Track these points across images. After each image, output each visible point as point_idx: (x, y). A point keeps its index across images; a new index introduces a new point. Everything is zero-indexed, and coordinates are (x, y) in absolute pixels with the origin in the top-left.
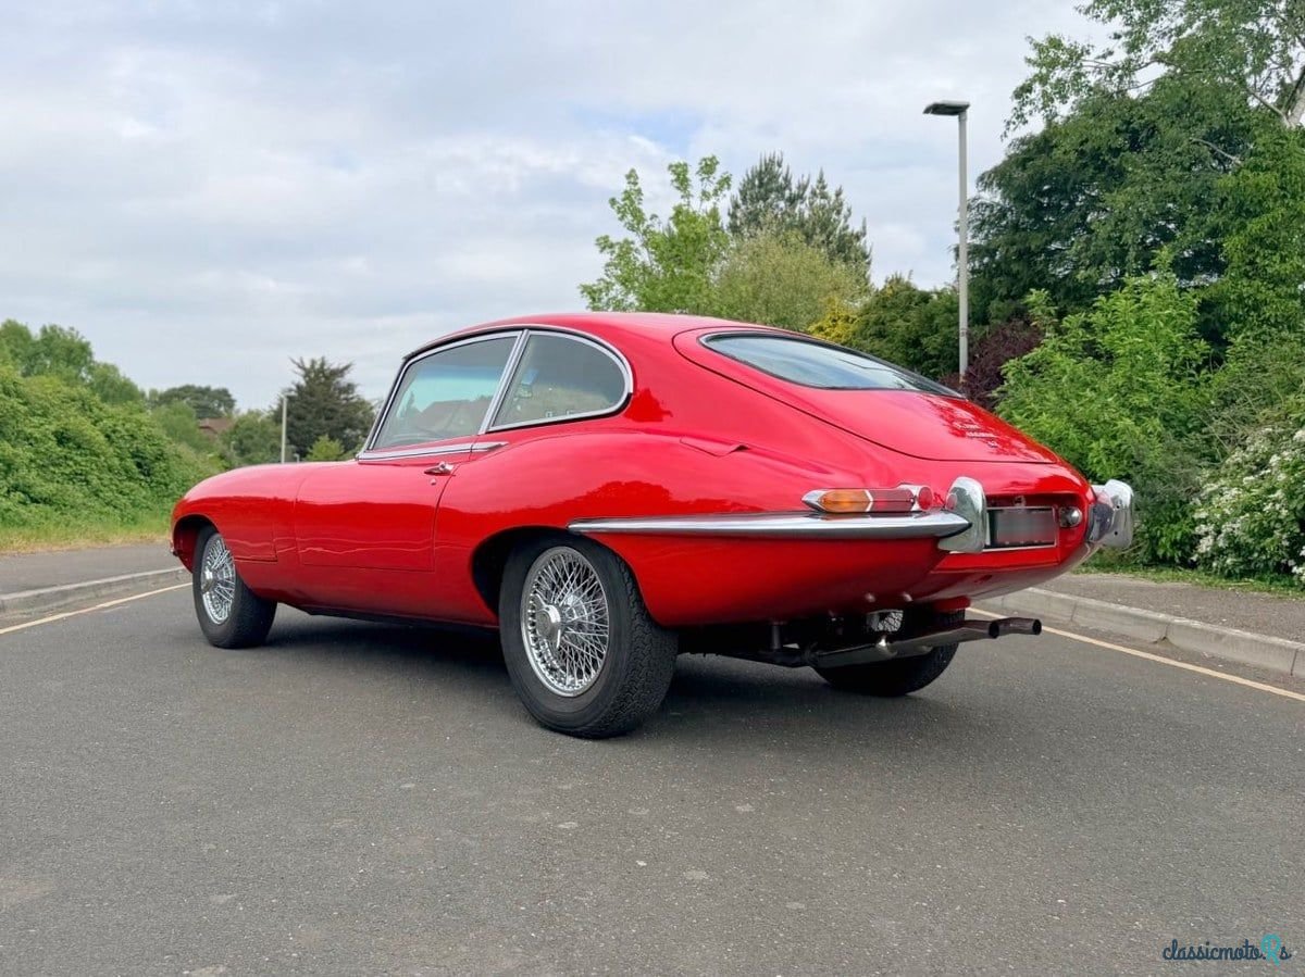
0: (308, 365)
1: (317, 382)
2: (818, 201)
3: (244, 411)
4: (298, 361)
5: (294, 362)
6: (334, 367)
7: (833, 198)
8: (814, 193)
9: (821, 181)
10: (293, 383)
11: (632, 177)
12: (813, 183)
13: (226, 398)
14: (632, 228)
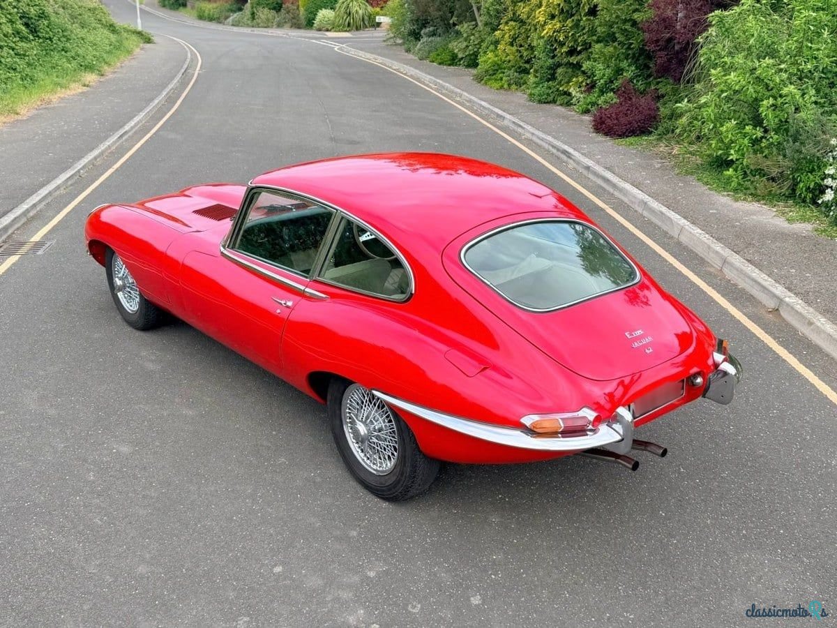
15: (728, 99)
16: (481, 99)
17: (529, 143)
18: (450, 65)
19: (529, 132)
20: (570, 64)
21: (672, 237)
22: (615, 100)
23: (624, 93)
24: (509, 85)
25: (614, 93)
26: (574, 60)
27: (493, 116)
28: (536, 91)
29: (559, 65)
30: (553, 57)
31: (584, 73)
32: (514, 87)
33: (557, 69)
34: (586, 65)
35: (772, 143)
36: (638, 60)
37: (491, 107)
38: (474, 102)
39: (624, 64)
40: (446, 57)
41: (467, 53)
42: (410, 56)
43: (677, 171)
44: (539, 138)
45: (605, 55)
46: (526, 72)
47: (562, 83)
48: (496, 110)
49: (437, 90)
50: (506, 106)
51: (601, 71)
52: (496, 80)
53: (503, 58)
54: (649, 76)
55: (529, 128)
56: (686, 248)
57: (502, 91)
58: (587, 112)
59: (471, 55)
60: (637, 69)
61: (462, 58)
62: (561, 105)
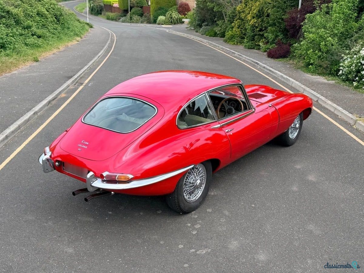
15: (311, 43)
16: (227, 48)
17: (244, 61)
18: (214, 37)
19: (244, 57)
20: (259, 35)
21: (290, 85)
22: (275, 47)
23: (279, 44)
24: (237, 43)
25: (275, 44)
26: (261, 33)
27: (231, 53)
28: (247, 45)
29: (256, 35)
30: (254, 32)
31: (265, 38)
32: (239, 44)
33: (255, 36)
34: (266, 35)
35: (324, 57)
36: (284, 32)
37: (230, 50)
38: (224, 49)
39: (279, 34)
40: (213, 33)
41: (221, 32)
42: (198, 34)
43: (294, 68)
44: (248, 59)
45: (272, 31)
46: (243, 38)
47: (257, 41)
48: (232, 51)
49: (209, 45)
50: (236, 50)
51: (271, 36)
52: (232, 41)
53: (235, 33)
54: (288, 38)
55: (244, 56)
56: (294, 88)
57: (234, 45)
58: (265, 51)
59: (222, 33)
60: (283, 35)
61: (219, 34)
62: (257, 49)
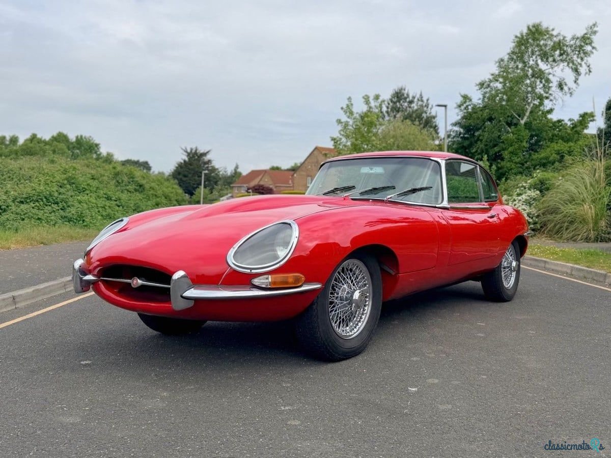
0: (189, 151)
1: (193, 159)
2: (420, 103)
3: (156, 172)
4: (184, 149)
5: (182, 149)
6: (202, 152)
7: (425, 101)
8: (418, 100)
9: (421, 95)
10: (182, 159)
11: (349, 99)
12: (418, 96)
13: (147, 166)
14: (348, 117)
